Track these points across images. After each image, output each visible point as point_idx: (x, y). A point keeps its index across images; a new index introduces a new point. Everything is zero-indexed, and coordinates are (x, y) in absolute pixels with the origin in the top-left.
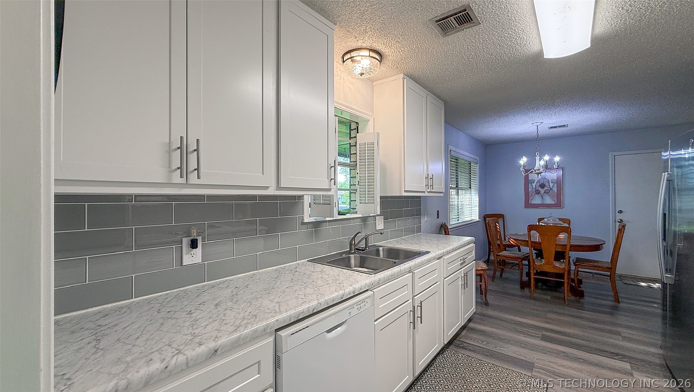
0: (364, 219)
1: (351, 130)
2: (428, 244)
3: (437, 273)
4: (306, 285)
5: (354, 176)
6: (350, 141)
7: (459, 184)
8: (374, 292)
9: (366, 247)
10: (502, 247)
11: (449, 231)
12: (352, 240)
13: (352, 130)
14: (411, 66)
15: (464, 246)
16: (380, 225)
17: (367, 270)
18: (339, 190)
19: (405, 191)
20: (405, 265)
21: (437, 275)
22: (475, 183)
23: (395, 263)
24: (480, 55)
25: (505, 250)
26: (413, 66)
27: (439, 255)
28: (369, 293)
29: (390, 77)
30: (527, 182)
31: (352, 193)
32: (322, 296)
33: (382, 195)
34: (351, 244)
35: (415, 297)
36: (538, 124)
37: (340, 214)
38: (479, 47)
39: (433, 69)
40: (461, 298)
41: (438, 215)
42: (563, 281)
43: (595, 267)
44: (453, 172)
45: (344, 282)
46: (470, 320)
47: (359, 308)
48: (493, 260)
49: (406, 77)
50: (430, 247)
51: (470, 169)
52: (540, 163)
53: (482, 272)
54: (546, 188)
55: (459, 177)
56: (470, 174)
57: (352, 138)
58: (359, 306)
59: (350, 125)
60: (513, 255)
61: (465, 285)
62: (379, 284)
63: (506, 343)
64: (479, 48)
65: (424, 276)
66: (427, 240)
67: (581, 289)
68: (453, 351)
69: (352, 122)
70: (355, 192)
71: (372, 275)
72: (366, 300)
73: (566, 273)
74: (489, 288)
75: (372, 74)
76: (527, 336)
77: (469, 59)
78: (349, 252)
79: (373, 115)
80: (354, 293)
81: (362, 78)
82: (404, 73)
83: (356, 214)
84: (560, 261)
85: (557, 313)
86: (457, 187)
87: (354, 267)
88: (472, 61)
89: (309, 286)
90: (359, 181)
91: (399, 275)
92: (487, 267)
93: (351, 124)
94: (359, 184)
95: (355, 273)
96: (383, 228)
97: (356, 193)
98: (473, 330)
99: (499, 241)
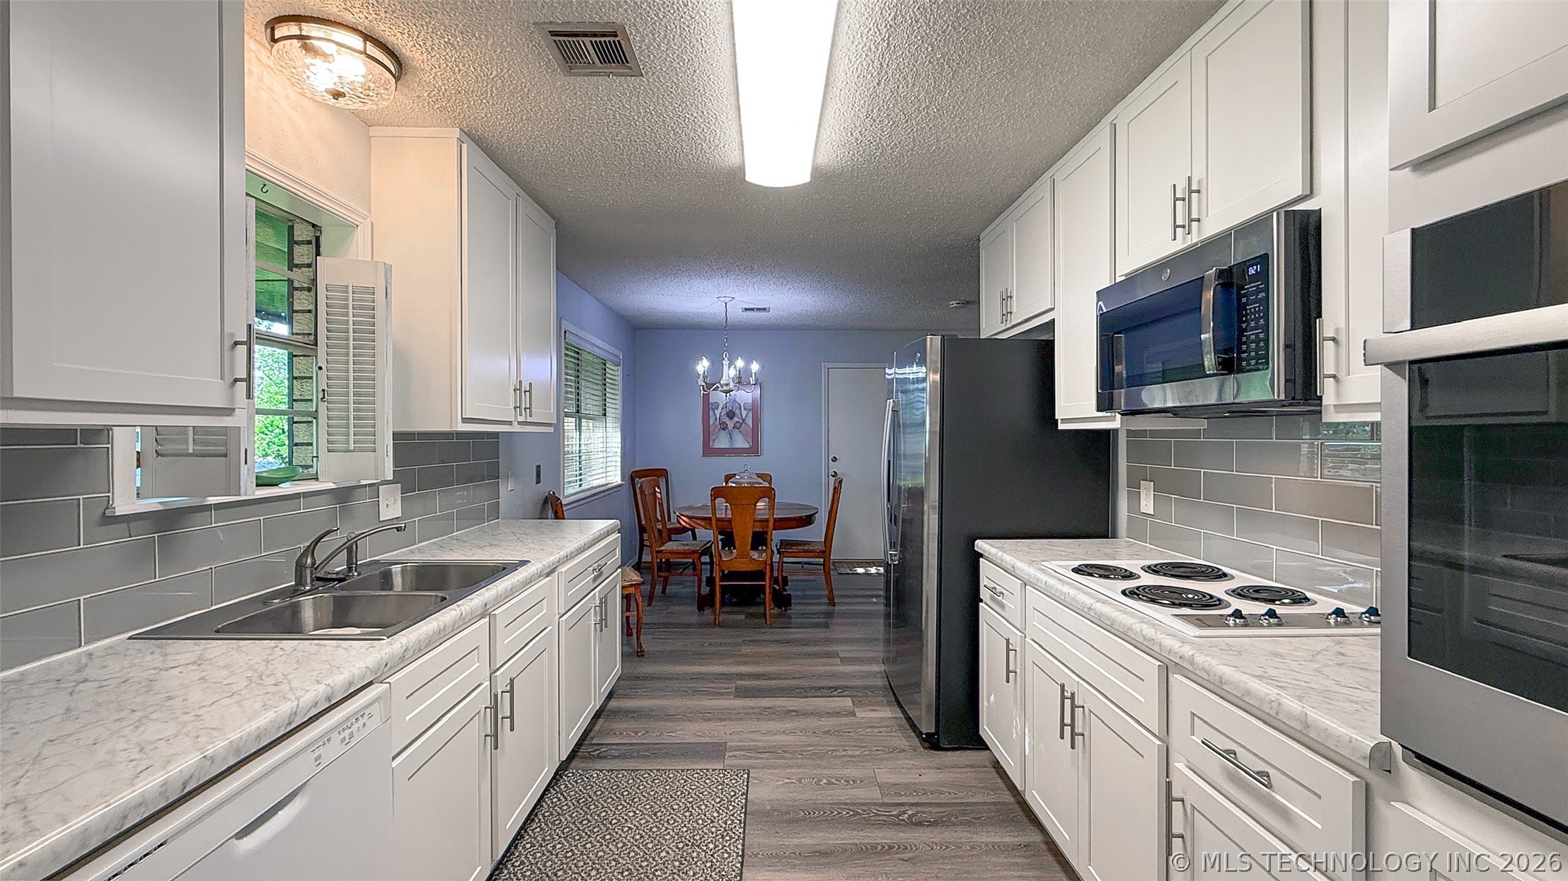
0: (343, 496)
1: (292, 242)
2: (520, 544)
3: (545, 607)
4: (138, 715)
5: (303, 375)
6: (292, 275)
7: (583, 408)
8: (389, 683)
9: (350, 569)
10: (665, 534)
11: (564, 509)
12: (304, 555)
13: (297, 244)
14: (483, 115)
15: (600, 539)
16: (391, 507)
17: (358, 631)
18: (259, 412)
19: (465, 420)
20: (472, 599)
21: (545, 611)
22: (614, 406)
23: (444, 599)
24: (638, 140)
25: (671, 540)
26: (486, 116)
27: (549, 566)
28: (379, 690)
29: (422, 127)
30: (708, 406)
31: (296, 422)
32: (216, 733)
33: (397, 430)
34: (300, 566)
35: (498, 673)
36: (727, 300)
37: (261, 483)
38: (637, 123)
39: (535, 138)
40: (594, 651)
41: (538, 475)
42: (764, 583)
43: (806, 551)
44: (571, 381)
45: (290, 677)
46: (610, 696)
47: (347, 738)
48: (649, 562)
49: (465, 138)
50: (527, 550)
51: (605, 375)
52: (729, 373)
53: (632, 590)
54: (736, 419)
55: (582, 392)
56: (604, 387)
57: (296, 266)
58: (348, 731)
59: (291, 229)
60: (687, 548)
61: (603, 623)
62: (404, 660)
63: (679, 720)
64: (636, 125)
65: (516, 619)
66: (518, 536)
67: (788, 592)
68: (580, 771)
69: (298, 220)
70: (310, 419)
71: (383, 639)
72: (367, 712)
73: (768, 567)
74: (645, 619)
75: (370, 103)
76: (712, 697)
77: (615, 140)
78: (295, 591)
79: (368, 214)
80: (329, 699)
81: (338, 105)
82: (462, 127)
83: (313, 482)
84: (758, 549)
85: (756, 641)
86: (578, 412)
87: (311, 628)
88: (620, 148)
89: (154, 716)
90: (326, 389)
91: (457, 628)
92: (642, 577)
93: (292, 226)
94: (324, 397)
95: (324, 645)
96: (400, 515)
97: (312, 422)
98: (617, 713)
99: (660, 523)
